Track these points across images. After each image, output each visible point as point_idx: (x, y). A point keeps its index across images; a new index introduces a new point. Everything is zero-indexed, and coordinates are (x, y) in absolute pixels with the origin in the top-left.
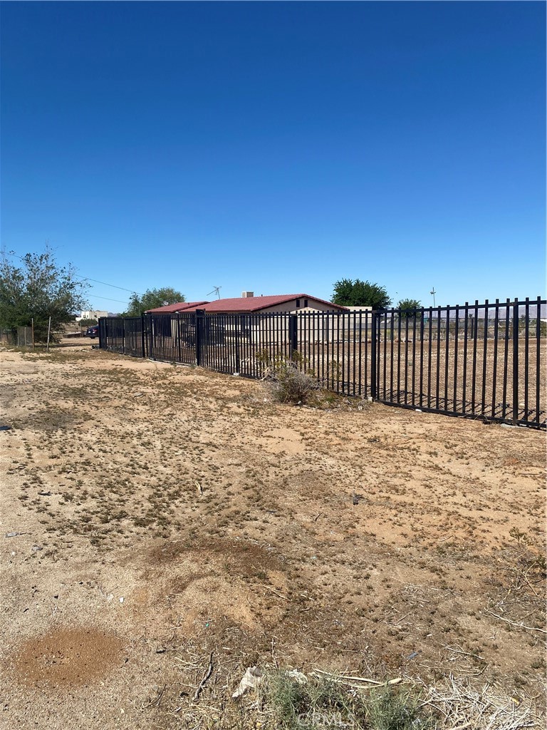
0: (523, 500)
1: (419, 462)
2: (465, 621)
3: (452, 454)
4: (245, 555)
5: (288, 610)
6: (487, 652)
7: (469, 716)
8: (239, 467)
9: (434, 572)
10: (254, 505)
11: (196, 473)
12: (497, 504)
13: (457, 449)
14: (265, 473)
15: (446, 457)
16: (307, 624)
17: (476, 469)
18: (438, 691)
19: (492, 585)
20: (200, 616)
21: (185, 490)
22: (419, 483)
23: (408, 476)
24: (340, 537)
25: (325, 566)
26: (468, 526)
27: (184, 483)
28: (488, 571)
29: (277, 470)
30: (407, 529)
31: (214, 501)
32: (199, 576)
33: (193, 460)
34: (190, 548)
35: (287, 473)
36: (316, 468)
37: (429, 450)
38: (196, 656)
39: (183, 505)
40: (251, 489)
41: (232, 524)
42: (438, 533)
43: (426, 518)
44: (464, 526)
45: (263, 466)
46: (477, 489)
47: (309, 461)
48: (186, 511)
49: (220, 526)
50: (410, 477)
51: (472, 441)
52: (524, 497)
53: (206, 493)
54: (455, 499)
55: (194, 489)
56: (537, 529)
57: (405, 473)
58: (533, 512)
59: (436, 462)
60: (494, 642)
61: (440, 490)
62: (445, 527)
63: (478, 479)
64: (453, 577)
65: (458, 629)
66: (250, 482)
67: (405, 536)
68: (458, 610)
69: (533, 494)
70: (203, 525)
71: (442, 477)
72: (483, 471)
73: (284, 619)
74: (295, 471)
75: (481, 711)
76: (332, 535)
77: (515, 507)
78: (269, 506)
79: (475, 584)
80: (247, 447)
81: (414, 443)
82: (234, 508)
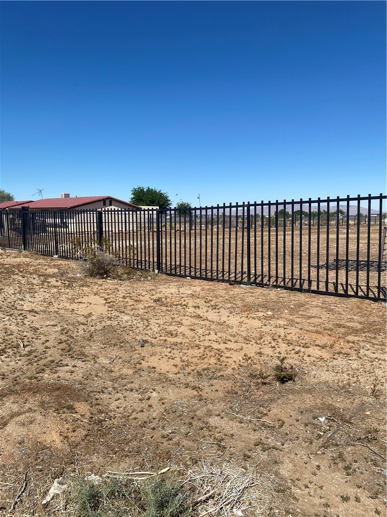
0: (253, 334)
1: (187, 314)
2: (213, 421)
3: (209, 307)
4: (57, 393)
5: (89, 430)
6: (227, 439)
7: (213, 485)
8: (55, 327)
9: (194, 389)
10: (65, 355)
11: (19, 334)
12: (236, 338)
13: (212, 303)
14: (76, 330)
15: (205, 309)
16: (103, 438)
17: (224, 316)
18: (194, 472)
19: (232, 393)
20: (18, 445)
21: (10, 348)
22: (187, 328)
23: (180, 324)
24: (131, 372)
25: (119, 394)
26: (217, 355)
27: (10, 343)
28: (229, 384)
29: (85, 327)
30: (177, 361)
31: (34, 354)
32: (18, 414)
33: (18, 324)
34: (12, 392)
35: (92, 329)
36: (114, 323)
37: (194, 305)
38: (13, 477)
39: (8, 359)
40: (64, 343)
41: (48, 371)
42: (198, 362)
43: (191, 352)
44: (215, 355)
45: (74, 325)
46: (224, 330)
47: (110, 318)
48: (11, 364)
49: (38, 373)
50: (181, 324)
51: (222, 297)
52: (253, 333)
53: (27, 349)
54: (210, 337)
55: (18, 346)
56: (260, 353)
57: (178, 322)
58: (258, 342)
59: (199, 313)
60: (231, 432)
61: (200, 331)
62: (202, 358)
63: (225, 322)
64: (207, 392)
65: (209, 427)
66: (64, 338)
67: (176, 366)
68: (209, 414)
69: (259, 330)
70: (24, 374)
71: (202, 322)
72: (228, 317)
73: (85, 438)
74: (99, 327)
75: (221, 481)
76: (125, 371)
77: (247, 340)
78: (78, 354)
79: (221, 394)
80: (62, 312)
81: (185, 301)
82: (50, 359)
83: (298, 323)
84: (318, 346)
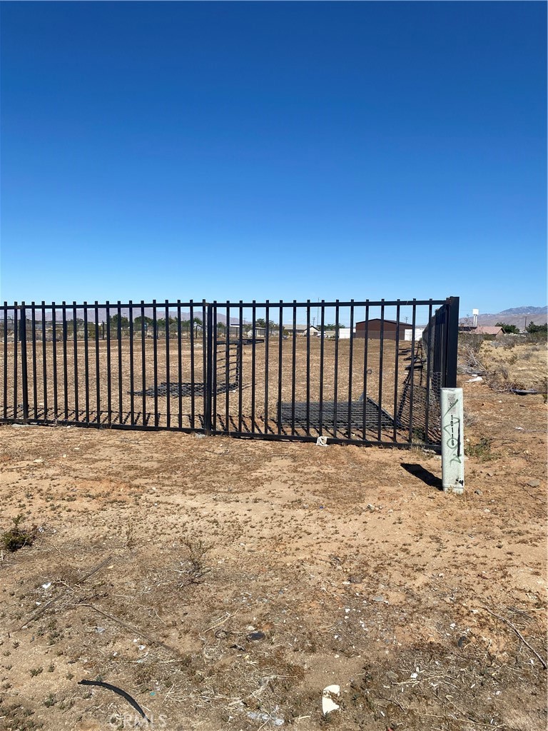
69: (12, 485)
83: (74, 470)
84: (89, 496)
